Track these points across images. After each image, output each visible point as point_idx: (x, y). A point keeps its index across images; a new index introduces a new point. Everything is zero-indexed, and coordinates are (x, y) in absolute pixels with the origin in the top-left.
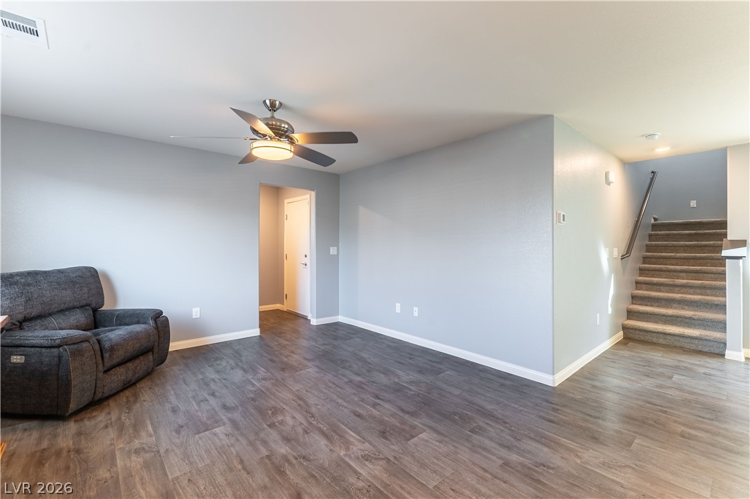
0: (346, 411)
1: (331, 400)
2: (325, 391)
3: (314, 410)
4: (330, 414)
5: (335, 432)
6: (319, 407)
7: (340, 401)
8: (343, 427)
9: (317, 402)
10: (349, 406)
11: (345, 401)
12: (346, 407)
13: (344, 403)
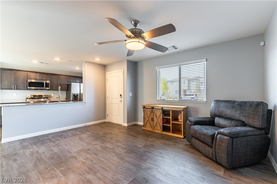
0: (100, 155)
1: (106, 159)
2: (110, 164)
3: (113, 154)
4: (107, 153)
5: (104, 149)
6: (112, 156)
7: (102, 159)
8: (102, 150)
9: (113, 158)
10: (98, 157)
11: (100, 159)
12: (100, 157)
13: (101, 158)
